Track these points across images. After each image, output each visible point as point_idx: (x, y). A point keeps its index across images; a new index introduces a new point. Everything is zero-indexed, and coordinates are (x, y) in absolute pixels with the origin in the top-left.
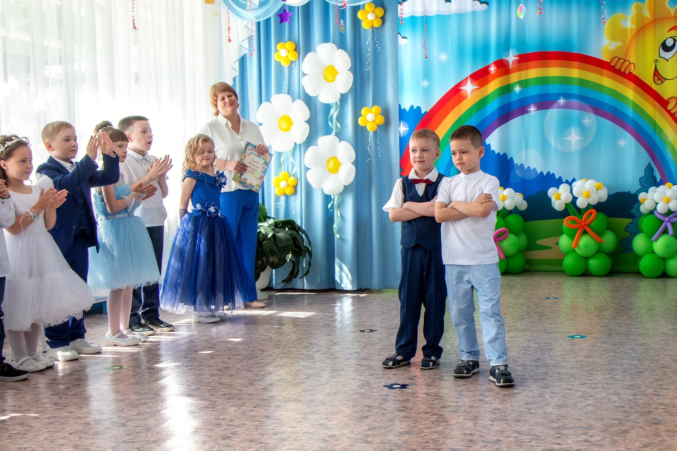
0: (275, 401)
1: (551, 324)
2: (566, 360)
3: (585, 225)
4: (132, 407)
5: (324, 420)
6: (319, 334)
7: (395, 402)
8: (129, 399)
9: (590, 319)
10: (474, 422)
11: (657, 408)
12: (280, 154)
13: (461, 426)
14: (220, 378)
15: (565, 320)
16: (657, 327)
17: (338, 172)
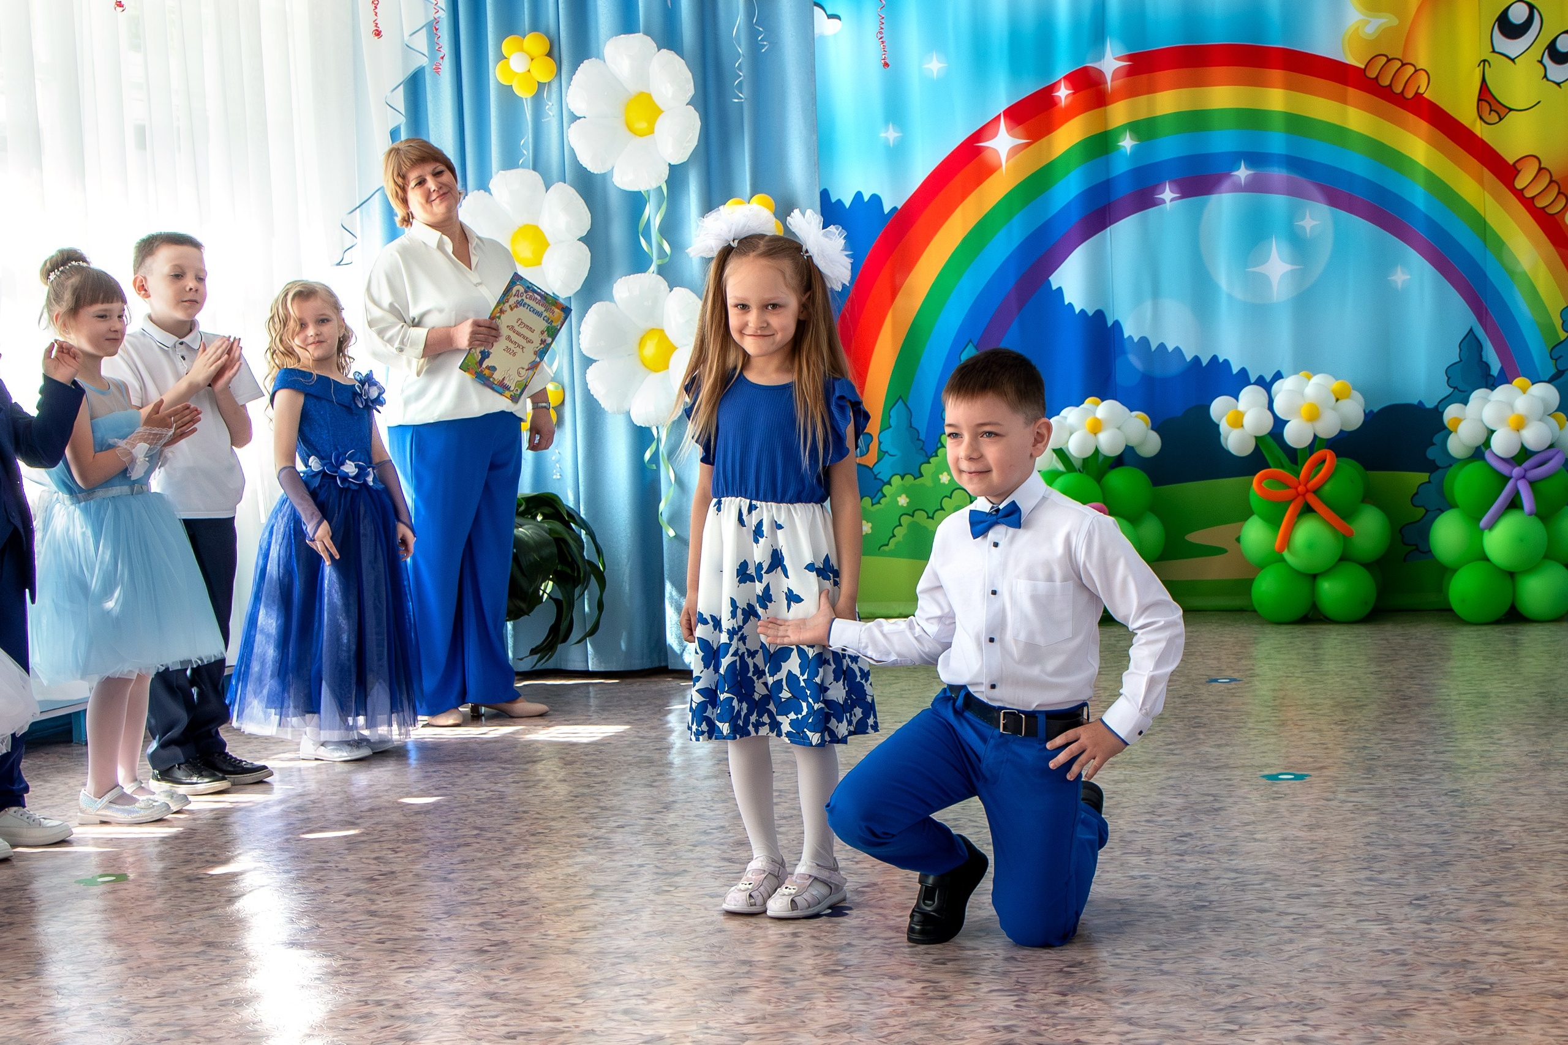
1: (1219, 746)
2: (1258, 836)
3: (1307, 491)
4: (146, 977)
5: (633, 1001)
6: (625, 783)
7: (817, 952)
8: (140, 957)
9: (1320, 730)
14: (372, 901)
15: (1256, 735)
16: (1492, 749)
17: (667, 367)
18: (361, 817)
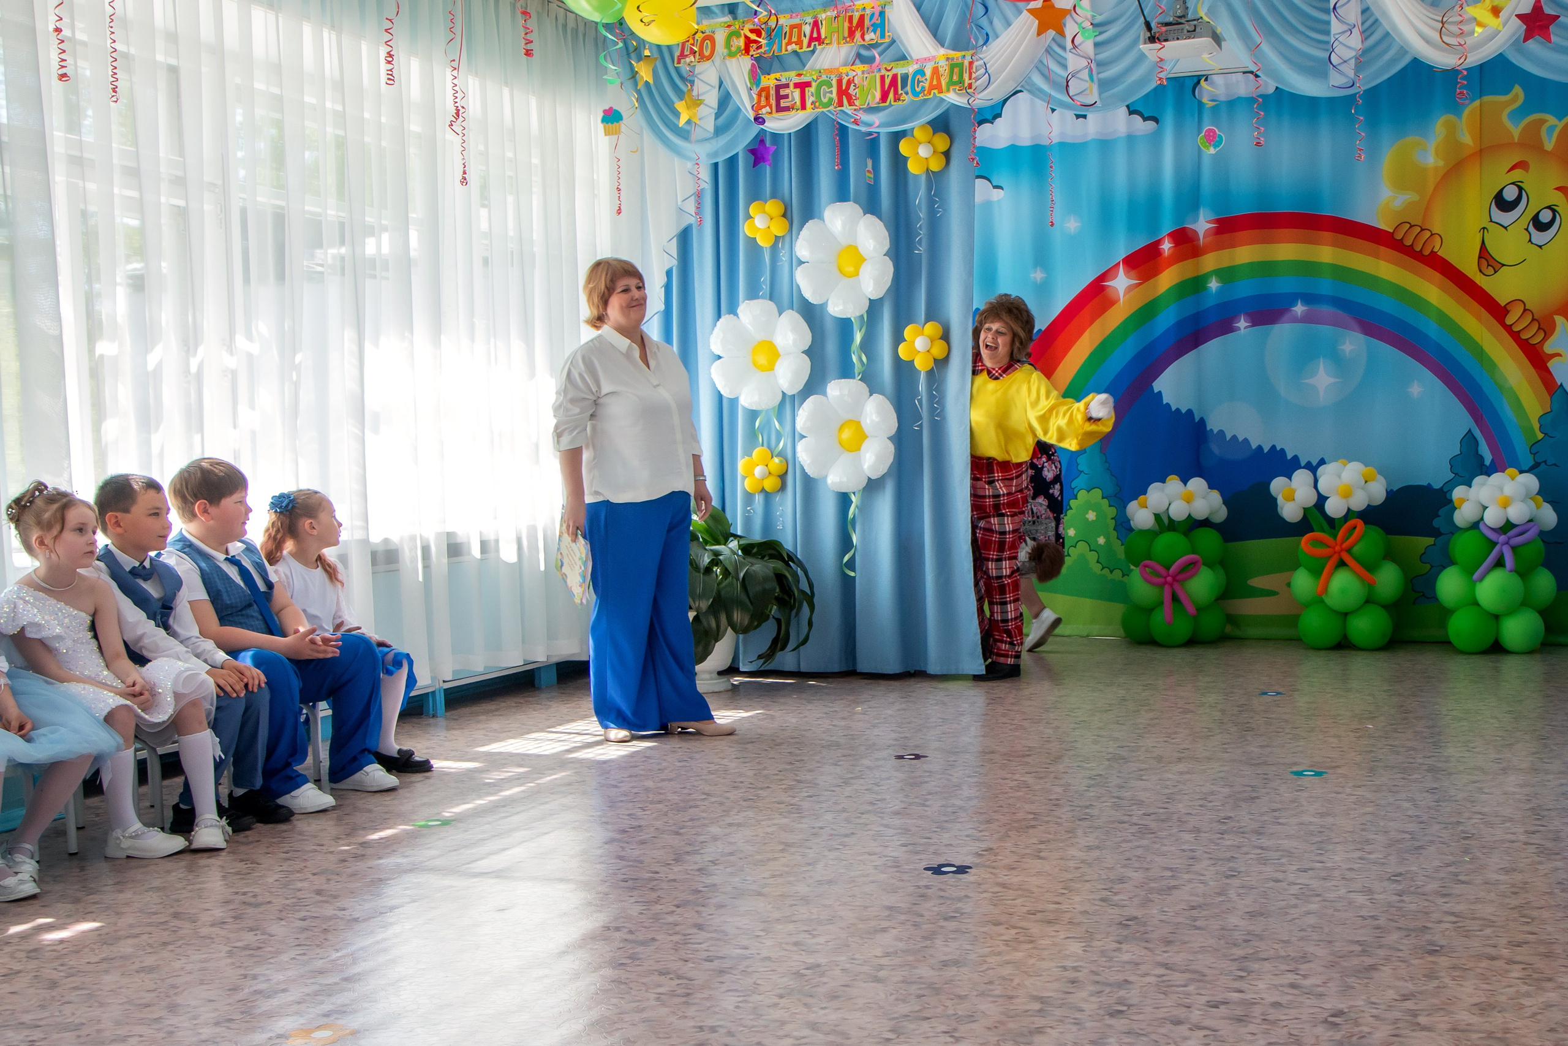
1: (1262, 747)
2: (1280, 821)
3: (1342, 550)
5: (802, 935)
6: (818, 762)
9: (1339, 736)
10: (1084, 944)
11: (1440, 922)
12: (753, 415)
13: (1059, 952)
15: (1290, 739)
16: (1467, 755)
17: (859, 449)
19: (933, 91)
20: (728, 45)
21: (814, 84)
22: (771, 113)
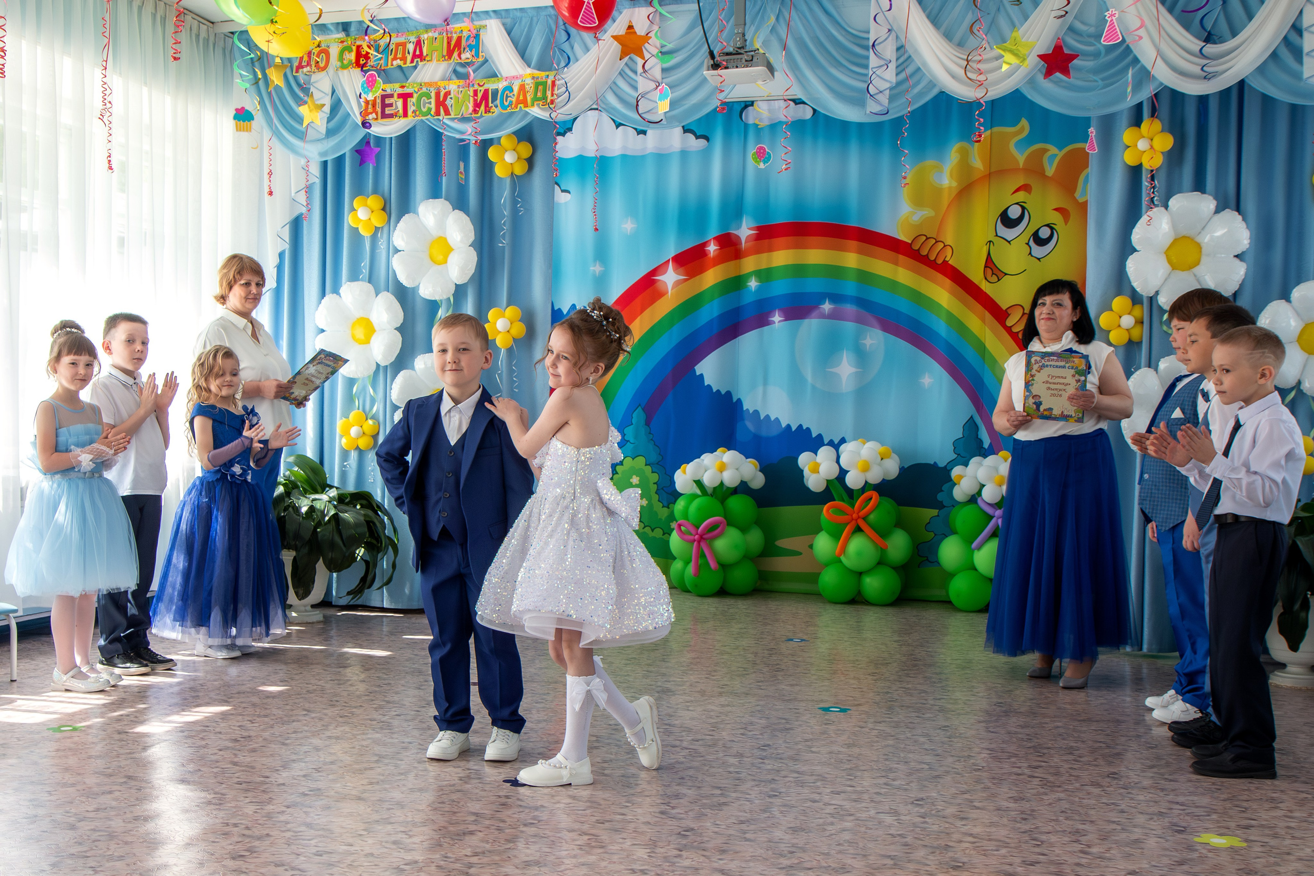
0: (322, 798)
1: (792, 685)
3: (859, 517)
4: (88, 797)
8: (85, 783)
9: (859, 679)
12: (351, 382)
14: (235, 755)
15: (816, 679)
16: (972, 699)
18: (231, 698)
19: (519, 106)
20: (341, 58)
21: (415, 95)
22: (377, 119)
